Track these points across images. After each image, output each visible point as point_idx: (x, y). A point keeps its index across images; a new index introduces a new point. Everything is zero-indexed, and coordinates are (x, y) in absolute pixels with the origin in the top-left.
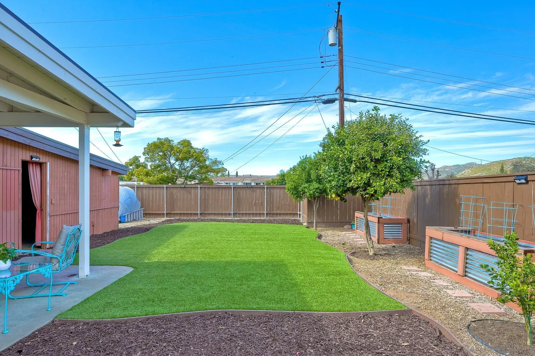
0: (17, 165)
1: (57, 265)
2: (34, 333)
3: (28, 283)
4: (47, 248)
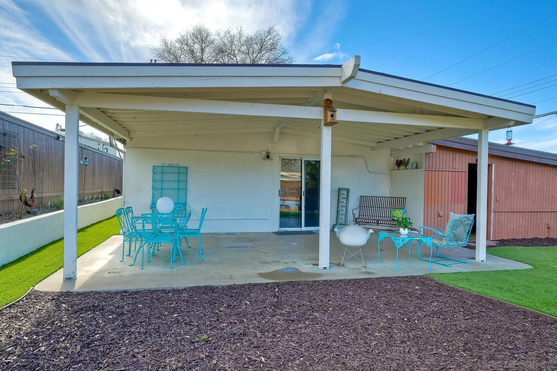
0: (464, 168)
1: (445, 242)
2: (408, 276)
3: (438, 254)
4: (491, 240)
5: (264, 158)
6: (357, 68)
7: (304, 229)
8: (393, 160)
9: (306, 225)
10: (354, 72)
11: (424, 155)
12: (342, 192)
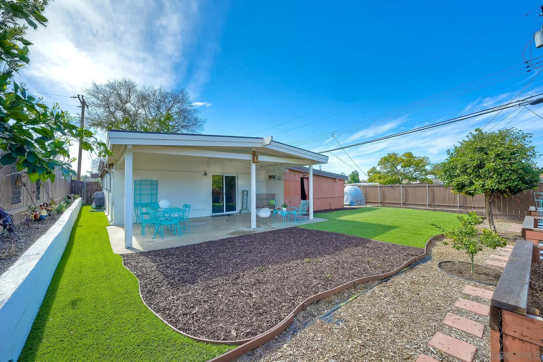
0: (299, 179)
5: (203, 175)
6: (272, 141)
7: (225, 213)
8: (267, 176)
9: (226, 211)
10: (270, 142)
11: (283, 173)
12: (245, 192)
